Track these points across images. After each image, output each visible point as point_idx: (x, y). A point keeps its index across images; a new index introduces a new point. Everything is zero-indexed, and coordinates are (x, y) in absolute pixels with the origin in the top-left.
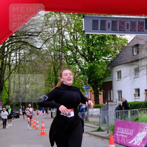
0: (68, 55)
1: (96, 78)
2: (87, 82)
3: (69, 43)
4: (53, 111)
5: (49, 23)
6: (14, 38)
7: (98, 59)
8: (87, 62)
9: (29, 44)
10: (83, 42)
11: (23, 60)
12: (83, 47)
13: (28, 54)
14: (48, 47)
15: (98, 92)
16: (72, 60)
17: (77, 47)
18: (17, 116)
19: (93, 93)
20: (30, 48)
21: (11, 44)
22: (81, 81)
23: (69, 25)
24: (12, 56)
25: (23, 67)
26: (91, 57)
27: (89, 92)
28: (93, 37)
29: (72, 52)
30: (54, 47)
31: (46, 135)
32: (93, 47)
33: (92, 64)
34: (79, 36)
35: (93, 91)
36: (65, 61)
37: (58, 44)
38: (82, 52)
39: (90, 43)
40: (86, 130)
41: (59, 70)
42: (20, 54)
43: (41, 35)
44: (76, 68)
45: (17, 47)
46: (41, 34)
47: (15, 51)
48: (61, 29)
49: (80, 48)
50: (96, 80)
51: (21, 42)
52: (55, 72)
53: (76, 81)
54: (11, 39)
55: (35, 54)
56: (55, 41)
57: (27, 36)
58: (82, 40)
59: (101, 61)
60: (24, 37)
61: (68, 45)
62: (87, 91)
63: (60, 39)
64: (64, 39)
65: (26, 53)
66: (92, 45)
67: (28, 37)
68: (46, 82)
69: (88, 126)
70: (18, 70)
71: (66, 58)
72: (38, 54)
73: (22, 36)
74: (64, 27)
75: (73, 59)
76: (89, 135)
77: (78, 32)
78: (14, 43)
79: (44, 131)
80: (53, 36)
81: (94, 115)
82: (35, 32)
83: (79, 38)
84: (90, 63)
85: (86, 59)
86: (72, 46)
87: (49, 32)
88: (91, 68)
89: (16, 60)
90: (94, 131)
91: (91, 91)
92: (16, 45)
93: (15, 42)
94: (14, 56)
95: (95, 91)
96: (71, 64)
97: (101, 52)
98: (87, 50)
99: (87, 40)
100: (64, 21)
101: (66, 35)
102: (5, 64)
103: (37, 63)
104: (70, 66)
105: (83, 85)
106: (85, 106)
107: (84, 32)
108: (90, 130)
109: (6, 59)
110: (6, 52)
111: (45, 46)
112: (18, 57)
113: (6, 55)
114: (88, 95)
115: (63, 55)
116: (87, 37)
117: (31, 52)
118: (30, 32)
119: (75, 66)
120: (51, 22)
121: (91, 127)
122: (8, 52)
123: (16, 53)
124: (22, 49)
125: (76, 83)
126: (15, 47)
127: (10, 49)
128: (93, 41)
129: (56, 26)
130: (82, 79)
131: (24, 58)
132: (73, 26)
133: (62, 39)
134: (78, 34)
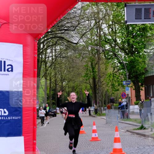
0: (107, 49)
1: (137, 72)
2: (128, 77)
4: (91, 109)
5: (86, 16)
6: (50, 33)
7: (139, 53)
8: (127, 56)
9: (65, 39)
10: (123, 35)
11: (59, 56)
12: (123, 39)
13: (65, 50)
14: (85, 42)
15: (139, 87)
16: (110, 55)
17: (116, 40)
18: (54, 115)
19: (134, 89)
20: (66, 44)
21: (47, 40)
22: (120, 77)
23: (107, 17)
24: (48, 53)
25: (59, 64)
26: (131, 50)
27: (130, 88)
28: (133, 28)
29: (110, 45)
30: (91, 41)
31: (85, 133)
32: (133, 40)
33: (132, 58)
34: (118, 28)
35: (134, 87)
36: (103, 56)
37: (96, 38)
38: (121, 45)
39: (129, 36)
40: (128, 128)
41: (97, 66)
42: (55, 50)
43: (78, 29)
44: (115, 63)
45: (53, 43)
46: (77, 28)
47: (51, 48)
48: (99, 21)
49: (119, 41)
50: (137, 75)
51: (57, 37)
52: (93, 68)
53: (116, 77)
54: (47, 35)
55: (71, 49)
56: (92, 35)
57: (63, 31)
58: (122, 32)
59: (143, 54)
60: (59, 32)
61: (106, 38)
62: (127, 86)
63: (97, 32)
64: (102, 33)
65: (63, 49)
66: (132, 37)
67: (64, 32)
68: (83, 79)
69: (129, 124)
70: (55, 67)
71: (104, 52)
72: (75, 49)
73: (58, 31)
74: (102, 19)
75: (111, 53)
76: (130, 133)
77: (117, 24)
78: (50, 38)
79: (83, 130)
80: (91, 29)
81: (136, 112)
82: (71, 27)
83: (118, 31)
84: (131, 56)
85: (125, 52)
86: (111, 39)
87: (86, 25)
88: (132, 62)
89: (52, 56)
90: (136, 129)
91: (132, 86)
92: (51, 41)
93: (51, 38)
94: (50, 53)
95: (136, 86)
96: (110, 59)
97: (142, 45)
98: (127, 43)
99: (127, 32)
100: (101, 13)
101: (103, 28)
102: (41, 61)
103: (74, 59)
104: (108, 61)
105: (123, 81)
106: (126, 103)
107: (126, 22)
108: (131, 128)
109: (42, 56)
110: (42, 49)
111: (82, 40)
112: (54, 54)
113: (42, 52)
114: (128, 91)
115: (101, 49)
116: (126, 30)
117: (68, 48)
118: (66, 27)
119: (114, 60)
120: (88, 15)
121: (133, 125)
122: (44, 49)
123: (52, 50)
124: (58, 44)
125: (115, 79)
126: (51, 43)
127: (46, 45)
128: (134, 33)
129: (94, 18)
130: (122, 74)
131: (61, 54)
132: (111, 17)
133: (100, 32)
134: (117, 26)
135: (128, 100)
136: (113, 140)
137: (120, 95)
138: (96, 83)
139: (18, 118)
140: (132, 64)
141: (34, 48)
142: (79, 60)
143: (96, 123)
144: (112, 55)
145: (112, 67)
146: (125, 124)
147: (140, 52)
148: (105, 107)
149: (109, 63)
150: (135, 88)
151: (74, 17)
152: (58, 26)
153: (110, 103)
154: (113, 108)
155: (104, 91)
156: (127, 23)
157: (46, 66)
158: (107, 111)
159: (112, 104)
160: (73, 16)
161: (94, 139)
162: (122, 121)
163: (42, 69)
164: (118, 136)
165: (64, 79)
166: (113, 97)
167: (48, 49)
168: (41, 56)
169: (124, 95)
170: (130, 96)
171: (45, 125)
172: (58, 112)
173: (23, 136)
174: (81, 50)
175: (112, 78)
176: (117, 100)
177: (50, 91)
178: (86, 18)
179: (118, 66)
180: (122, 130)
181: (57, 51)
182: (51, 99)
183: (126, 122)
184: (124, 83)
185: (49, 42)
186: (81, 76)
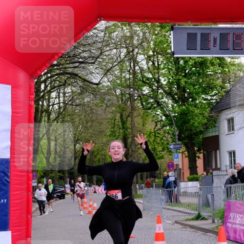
0: (145, 93)
1: (191, 130)
2: (177, 137)
3: (145, 74)
5: (113, 41)
6: (56, 67)
7: (194, 100)
8: (175, 105)
9: (79, 77)
10: (169, 72)
11: (70, 103)
12: (169, 79)
13: (79, 93)
14: (111, 81)
15: (195, 154)
16: (150, 102)
17: (159, 80)
18: (62, 196)
19: (186, 156)
20: (81, 84)
21: (50, 77)
22: (165, 137)
23: (146, 44)
24: (53, 98)
25: (70, 115)
26: (182, 96)
27: (180, 155)
28: (186, 62)
29: (150, 88)
30: (121, 81)
32: (185, 79)
33: (184, 107)
34: (162, 62)
35: (186, 153)
36: (139, 104)
37: (128, 76)
38: (167, 88)
39: (180, 73)
40: (177, 217)
41: (129, 119)
42: (64, 93)
43: (100, 62)
44: (158, 115)
45: (60, 82)
46: (98, 59)
48: (133, 50)
49: (165, 81)
50: (191, 135)
51: (67, 73)
52: (123, 123)
53: (158, 137)
54: (51, 70)
55: (89, 92)
56: (121, 71)
57: (77, 64)
58: (168, 68)
59: (200, 102)
60: (71, 65)
61: (143, 76)
62: (176, 152)
63: (130, 67)
64: (137, 68)
65: (76, 91)
66: (184, 76)
67: (79, 65)
68: (108, 139)
69: (177, 211)
70: (63, 120)
71: (141, 99)
72: (95, 93)
73: (68, 64)
74: (137, 47)
76: (181, 226)
77: (161, 54)
78: (55, 75)
80: (120, 62)
81: (190, 193)
82: (89, 57)
83: (162, 65)
84: (182, 105)
85: (173, 99)
86: (151, 79)
87: (112, 56)
88: (183, 115)
89: (59, 103)
90: (190, 220)
91: (183, 153)
92: (58, 79)
93: (57, 75)
94: (56, 98)
95: (190, 152)
96: (149, 109)
97: (199, 88)
98: (175, 85)
99: (176, 67)
100: (136, 38)
101: (140, 61)
102: (41, 111)
103: (93, 107)
104: (148, 112)
105: (170, 144)
106: (174, 178)
107: (173, 53)
108: (182, 218)
109: (43, 103)
110: (43, 91)
111: (106, 79)
112: (62, 99)
113: (43, 96)
114: (177, 160)
115: (136, 93)
116: (175, 63)
117: (83, 91)
118: (81, 58)
119: (156, 111)
120: (116, 40)
121: (185, 213)
122: (46, 91)
123: (59, 93)
124: (69, 85)
125: (158, 140)
126: (58, 82)
127: (49, 86)
128: (186, 70)
129: (124, 46)
130: (168, 133)
131: (72, 100)
132: (151, 45)
133: (134, 67)
134: (161, 58)
135: (178, 173)
136: (153, 236)
137: (165, 166)
138: (128, 147)
139: (2, 201)
140: (185, 116)
141: (30, 91)
142: (102, 109)
144: (152, 102)
145: (152, 121)
146: (172, 211)
147: (196, 99)
148: (141, 184)
149: (147, 116)
150: (188, 155)
151: (94, 43)
152: (69, 57)
153: (150, 178)
154: (154, 185)
155: (141, 159)
156: (175, 56)
158: (145, 190)
159: (153, 179)
160: (93, 41)
162: (168, 207)
164: (162, 231)
165: (77, 139)
167: (53, 92)
168: (41, 103)
169: (171, 166)
170: (180, 167)
171: (47, 213)
172: (68, 191)
173: (10, 230)
175: (153, 138)
176: (160, 173)
178: (112, 45)
179: (162, 120)
180: (168, 220)
181: (66, 95)
183: (174, 208)
184: (171, 147)
185: (55, 81)
186: (105, 135)
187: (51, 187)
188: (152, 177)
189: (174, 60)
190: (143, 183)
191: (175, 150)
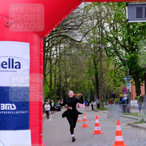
0: (108, 46)
1: (137, 68)
2: (128, 73)
3: (109, 35)
4: (94, 104)
5: (89, 15)
6: (55, 32)
8: (127, 53)
9: (69, 38)
10: (124, 33)
11: (63, 54)
12: (124, 37)
13: (68, 48)
14: (88, 40)
15: (140, 83)
17: (117, 38)
18: (59, 109)
19: (134, 85)
20: (70, 42)
21: (52, 38)
22: (121, 73)
23: (109, 16)
24: (53, 51)
25: (63, 61)
26: (132, 47)
27: (130, 84)
28: (134, 27)
29: (112, 43)
30: (94, 39)
31: (88, 127)
32: (134, 37)
33: (133, 55)
34: (119, 27)
35: (134, 83)
36: (105, 54)
37: (98, 37)
38: (122, 43)
39: (130, 34)
40: (129, 122)
41: (99, 63)
42: (60, 48)
44: (117, 59)
45: (57, 41)
46: (80, 27)
47: (55, 46)
48: (101, 21)
49: (120, 39)
50: (137, 71)
51: (62, 36)
52: (96, 65)
53: (117, 73)
54: (52, 34)
55: (75, 47)
56: (94, 33)
57: (67, 30)
58: (123, 31)
60: (64, 31)
61: (107, 36)
62: (128, 82)
63: (100, 31)
64: (104, 31)
66: (132, 35)
67: (68, 31)
68: (86, 75)
69: (129, 118)
70: (59, 64)
71: (106, 50)
72: (78, 47)
73: (62, 30)
74: (104, 19)
76: (131, 127)
77: (118, 22)
79: (86, 124)
80: (93, 28)
81: (137, 107)
82: (75, 26)
83: (119, 29)
84: (131, 53)
85: (126, 50)
86: (112, 38)
87: (89, 24)
89: (57, 54)
90: (137, 123)
91: (132, 82)
92: (56, 39)
93: (55, 37)
94: (55, 51)
95: (137, 82)
96: (111, 56)
98: (127, 41)
99: (128, 30)
100: (103, 13)
101: (105, 27)
102: (46, 59)
103: (77, 56)
104: (110, 58)
105: (124, 77)
106: (127, 98)
108: (132, 122)
110: (47, 47)
111: (85, 39)
112: (58, 51)
113: (47, 50)
114: (129, 87)
115: (103, 47)
116: (127, 28)
117: (71, 46)
118: (70, 26)
119: (116, 57)
120: (91, 15)
121: (134, 119)
122: (49, 47)
123: (56, 48)
124: (63, 43)
125: (117, 75)
126: (56, 41)
127: (51, 43)
128: (134, 31)
129: (96, 18)
130: (123, 71)
131: (65, 52)
132: (113, 16)
133: (102, 31)
134: (119, 24)
135: (129, 95)
136: (115, 133)
137: (121, 90)
138: (99, 79)
139: (25, 112)
140: (133, 60)
141: (41, 46)
142: (82, 57)
143: (98, 117)
144: (113, 52)
145: (113, 64)
146: (126, 118)
148: (106, 102)
149: (110, 60)
151: (78, 17)
152: (63, 26)
153: (112, 98)
154: (114, 102)
155: (106, 87)
157: (51, 63)
158: (109, 105)
159: (114, 99)
161: (97, 132)
162: (123, 115)
163: (47, 66)
164: (120, 130)
165: (68, 76)
166: (114, 92)
167: (53, 47)
168: (46, 54)
169: (125, 91)
170: (131, 91)
171: (50, 119)
173: (30, 129)
174: (84, 48)
175: (114, 74)
176: (118, 95)
177: (55, 86)
178: (88, 18)
179: (119, 63)
180: (123, 123)
181: (61, 49)
182: (56, 94)
183: (127, 116)
184: (125, 79)
185: (54, 40)
186: (84, 73)
187: (53, 104)
188: (113, 98)
189: (126, 26)
190: (107, 101)
191: (127, 81)
